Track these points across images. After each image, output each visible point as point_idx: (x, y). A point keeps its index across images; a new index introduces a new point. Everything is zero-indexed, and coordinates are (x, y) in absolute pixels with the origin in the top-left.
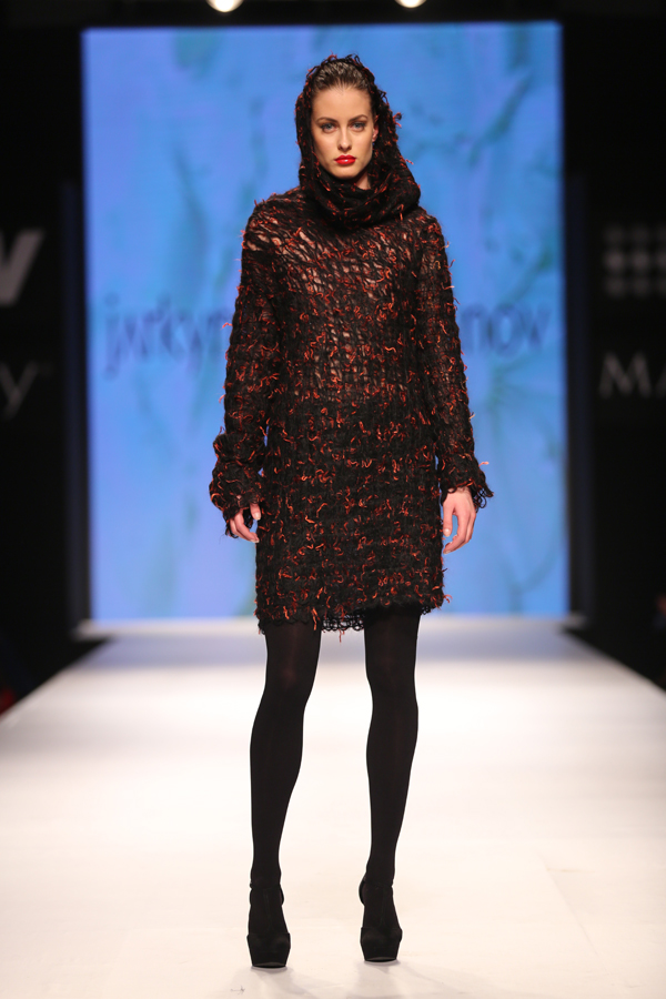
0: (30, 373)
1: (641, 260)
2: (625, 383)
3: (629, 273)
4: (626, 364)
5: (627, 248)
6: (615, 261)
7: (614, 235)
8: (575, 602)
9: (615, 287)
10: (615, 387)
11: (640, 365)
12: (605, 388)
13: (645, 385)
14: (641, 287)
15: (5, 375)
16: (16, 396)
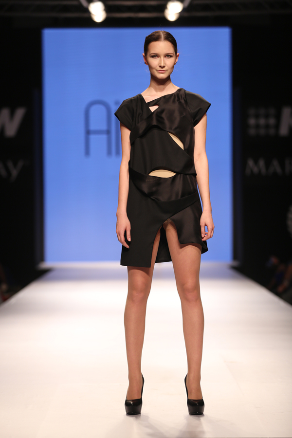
0: (20, 164)
1: (262, 121)
2: (256, 170)
3: (257, 126)
4: (256, 162)
6: (252, 121)
7: (252, 111)
8: (235, 256)
9: (252, 132)
10: (252, 171)
11: (262, 163)
12: (248, 172)
13: (263, 171)
14: (262, 132)
15: (10, 165)
16: (15, 173)
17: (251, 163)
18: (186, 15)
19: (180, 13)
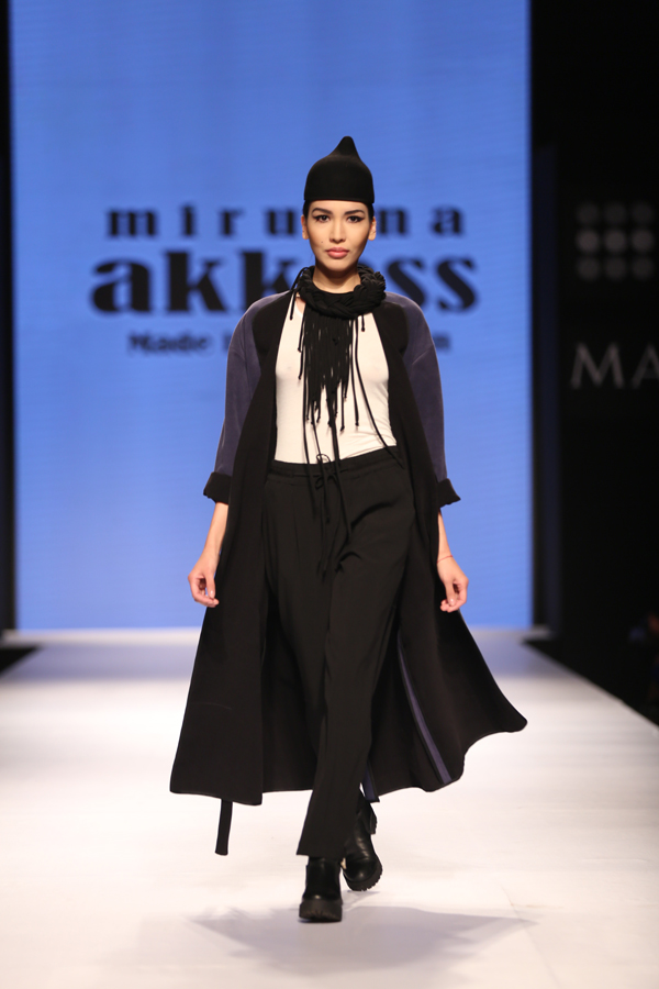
1: (615, 241)
2: (596, 375)
3: (602, 254)
4: (598, 356)
5: (601, 228)
6: (587, 241)
7: (587, 213)
8: (539, 615)
9: (588, 269)
10: (587, 379)
11: (613, 354)
13: (619, 378)
14: (615, 269)
17: (583, 354)
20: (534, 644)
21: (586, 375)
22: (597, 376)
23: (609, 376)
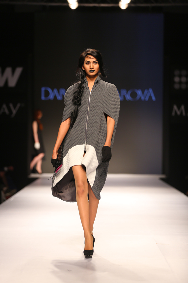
3: (180, 83)
4: (179, 108)
5: (180, 76)
6: (177, 79)
7: (177, 72)
9: (177, 86)
15: (11, 106)
16: (14, 112)
17: (175, 107)
18: (133, 5)
19: (129, 4)
20: (162, 179)
21: (176, 113)
22: (179, 113)
23: (182, 113)
